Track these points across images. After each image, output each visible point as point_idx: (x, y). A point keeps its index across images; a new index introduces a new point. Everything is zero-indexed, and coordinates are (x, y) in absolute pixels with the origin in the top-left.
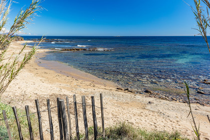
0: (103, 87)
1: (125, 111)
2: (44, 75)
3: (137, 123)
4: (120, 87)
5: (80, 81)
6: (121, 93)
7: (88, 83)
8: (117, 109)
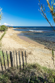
0: (39, 47)
1: (46, 58)
2: (18, 41)
3: (49, 63)
4: (46, 47)
5: (31, 44)
6: (46, 50)
7: (34, 45)
8: (43, 56)
